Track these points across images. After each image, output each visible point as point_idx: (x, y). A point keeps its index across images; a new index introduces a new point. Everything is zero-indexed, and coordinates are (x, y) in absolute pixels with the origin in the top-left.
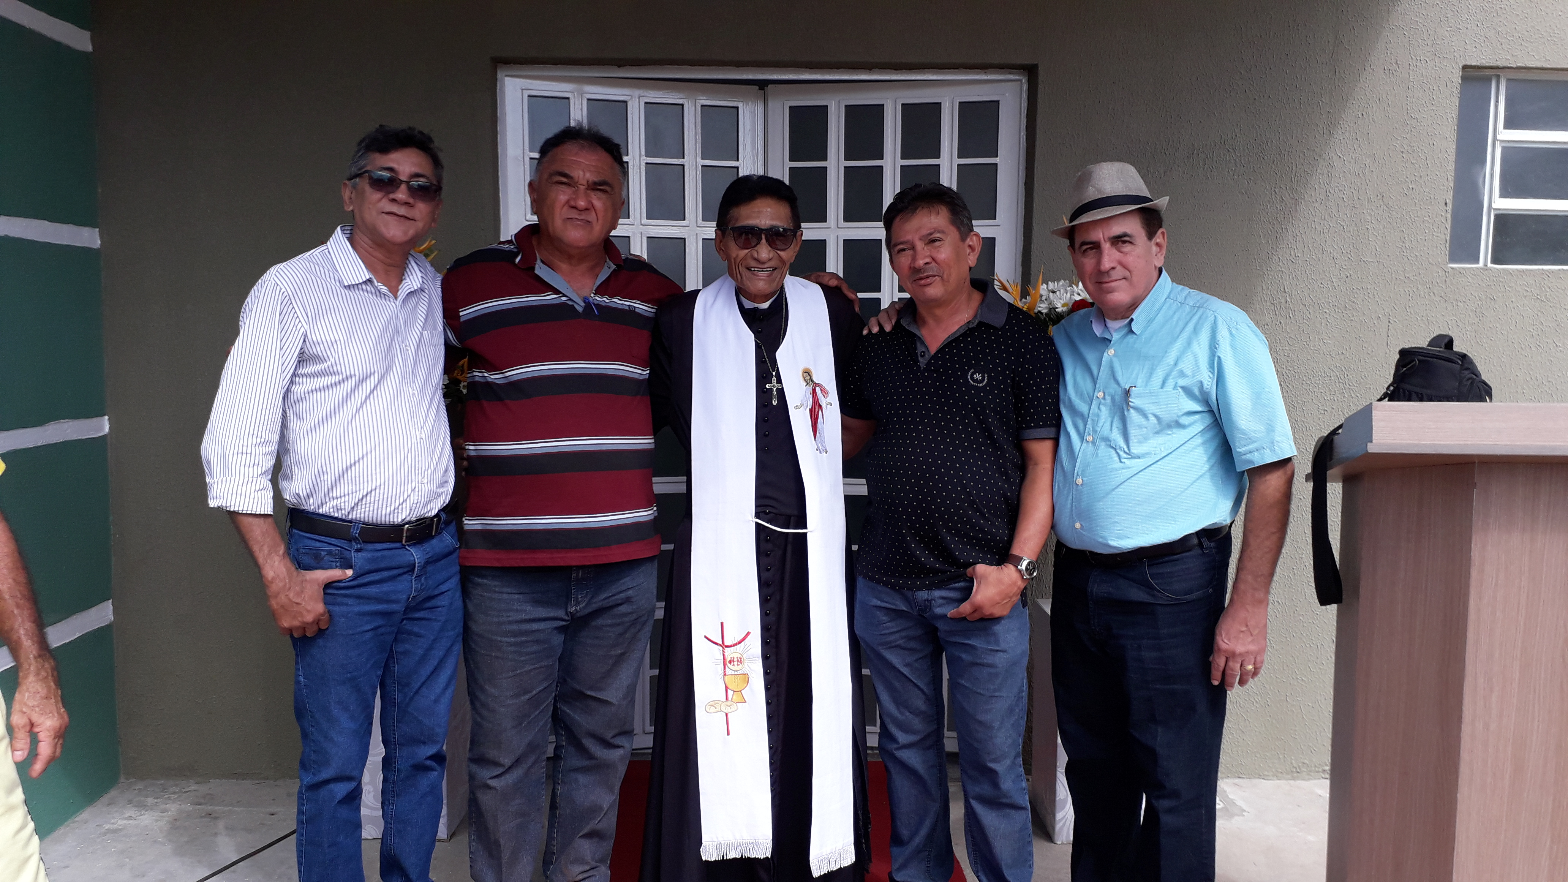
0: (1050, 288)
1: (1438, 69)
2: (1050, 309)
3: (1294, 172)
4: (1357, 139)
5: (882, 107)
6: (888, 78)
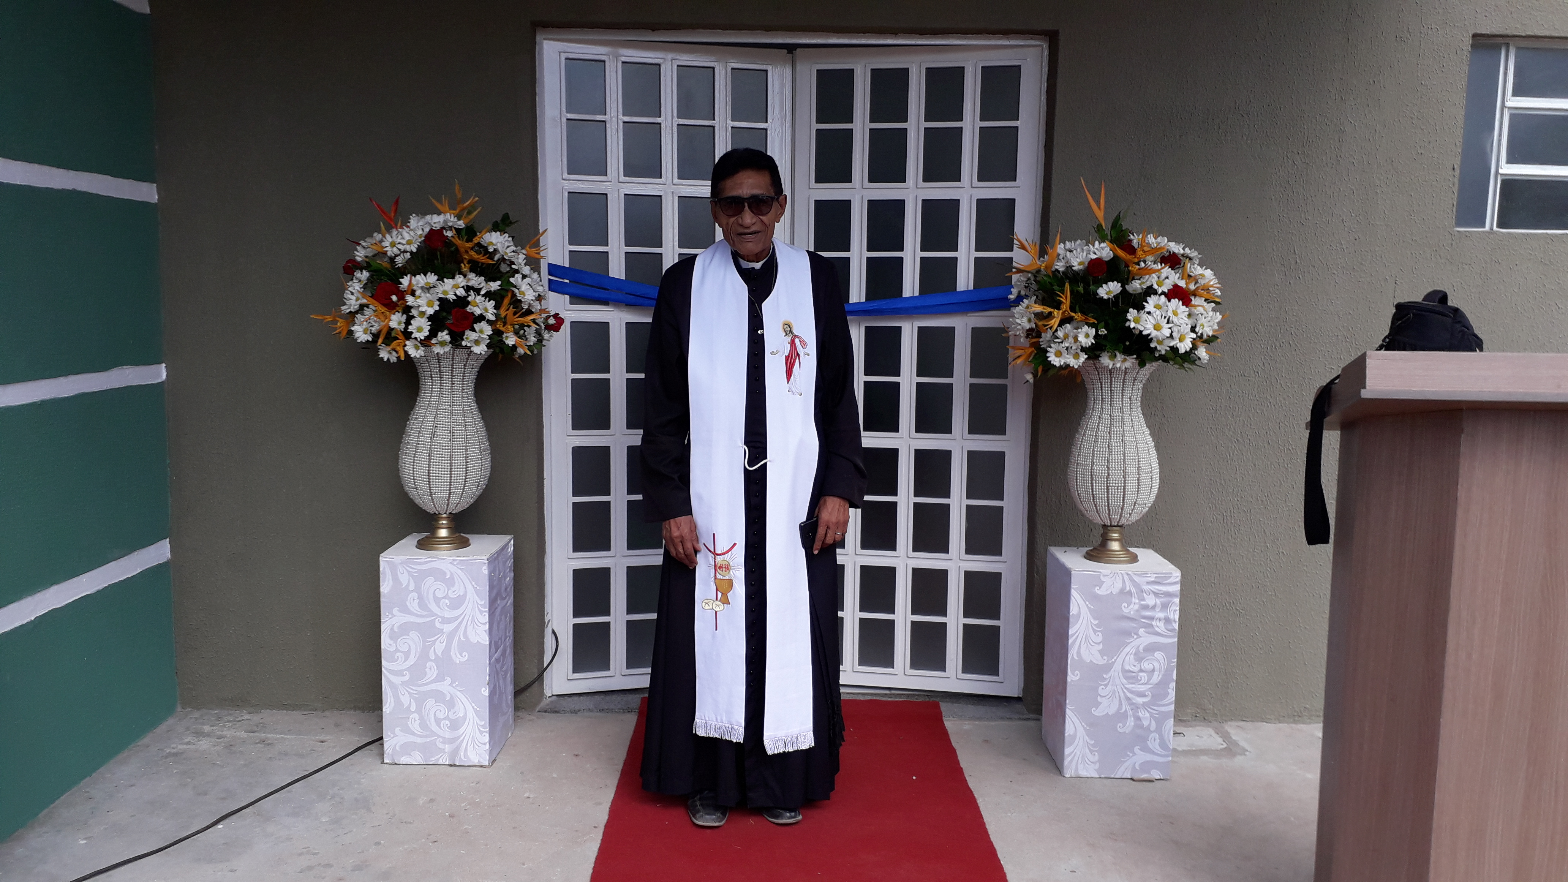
0: (1067, 248)
1: (1449, 37)
2: (1067, 267)
3: (1306, 137)
4: (1368, 105)
5: (907, 70)
6: (913, 42)
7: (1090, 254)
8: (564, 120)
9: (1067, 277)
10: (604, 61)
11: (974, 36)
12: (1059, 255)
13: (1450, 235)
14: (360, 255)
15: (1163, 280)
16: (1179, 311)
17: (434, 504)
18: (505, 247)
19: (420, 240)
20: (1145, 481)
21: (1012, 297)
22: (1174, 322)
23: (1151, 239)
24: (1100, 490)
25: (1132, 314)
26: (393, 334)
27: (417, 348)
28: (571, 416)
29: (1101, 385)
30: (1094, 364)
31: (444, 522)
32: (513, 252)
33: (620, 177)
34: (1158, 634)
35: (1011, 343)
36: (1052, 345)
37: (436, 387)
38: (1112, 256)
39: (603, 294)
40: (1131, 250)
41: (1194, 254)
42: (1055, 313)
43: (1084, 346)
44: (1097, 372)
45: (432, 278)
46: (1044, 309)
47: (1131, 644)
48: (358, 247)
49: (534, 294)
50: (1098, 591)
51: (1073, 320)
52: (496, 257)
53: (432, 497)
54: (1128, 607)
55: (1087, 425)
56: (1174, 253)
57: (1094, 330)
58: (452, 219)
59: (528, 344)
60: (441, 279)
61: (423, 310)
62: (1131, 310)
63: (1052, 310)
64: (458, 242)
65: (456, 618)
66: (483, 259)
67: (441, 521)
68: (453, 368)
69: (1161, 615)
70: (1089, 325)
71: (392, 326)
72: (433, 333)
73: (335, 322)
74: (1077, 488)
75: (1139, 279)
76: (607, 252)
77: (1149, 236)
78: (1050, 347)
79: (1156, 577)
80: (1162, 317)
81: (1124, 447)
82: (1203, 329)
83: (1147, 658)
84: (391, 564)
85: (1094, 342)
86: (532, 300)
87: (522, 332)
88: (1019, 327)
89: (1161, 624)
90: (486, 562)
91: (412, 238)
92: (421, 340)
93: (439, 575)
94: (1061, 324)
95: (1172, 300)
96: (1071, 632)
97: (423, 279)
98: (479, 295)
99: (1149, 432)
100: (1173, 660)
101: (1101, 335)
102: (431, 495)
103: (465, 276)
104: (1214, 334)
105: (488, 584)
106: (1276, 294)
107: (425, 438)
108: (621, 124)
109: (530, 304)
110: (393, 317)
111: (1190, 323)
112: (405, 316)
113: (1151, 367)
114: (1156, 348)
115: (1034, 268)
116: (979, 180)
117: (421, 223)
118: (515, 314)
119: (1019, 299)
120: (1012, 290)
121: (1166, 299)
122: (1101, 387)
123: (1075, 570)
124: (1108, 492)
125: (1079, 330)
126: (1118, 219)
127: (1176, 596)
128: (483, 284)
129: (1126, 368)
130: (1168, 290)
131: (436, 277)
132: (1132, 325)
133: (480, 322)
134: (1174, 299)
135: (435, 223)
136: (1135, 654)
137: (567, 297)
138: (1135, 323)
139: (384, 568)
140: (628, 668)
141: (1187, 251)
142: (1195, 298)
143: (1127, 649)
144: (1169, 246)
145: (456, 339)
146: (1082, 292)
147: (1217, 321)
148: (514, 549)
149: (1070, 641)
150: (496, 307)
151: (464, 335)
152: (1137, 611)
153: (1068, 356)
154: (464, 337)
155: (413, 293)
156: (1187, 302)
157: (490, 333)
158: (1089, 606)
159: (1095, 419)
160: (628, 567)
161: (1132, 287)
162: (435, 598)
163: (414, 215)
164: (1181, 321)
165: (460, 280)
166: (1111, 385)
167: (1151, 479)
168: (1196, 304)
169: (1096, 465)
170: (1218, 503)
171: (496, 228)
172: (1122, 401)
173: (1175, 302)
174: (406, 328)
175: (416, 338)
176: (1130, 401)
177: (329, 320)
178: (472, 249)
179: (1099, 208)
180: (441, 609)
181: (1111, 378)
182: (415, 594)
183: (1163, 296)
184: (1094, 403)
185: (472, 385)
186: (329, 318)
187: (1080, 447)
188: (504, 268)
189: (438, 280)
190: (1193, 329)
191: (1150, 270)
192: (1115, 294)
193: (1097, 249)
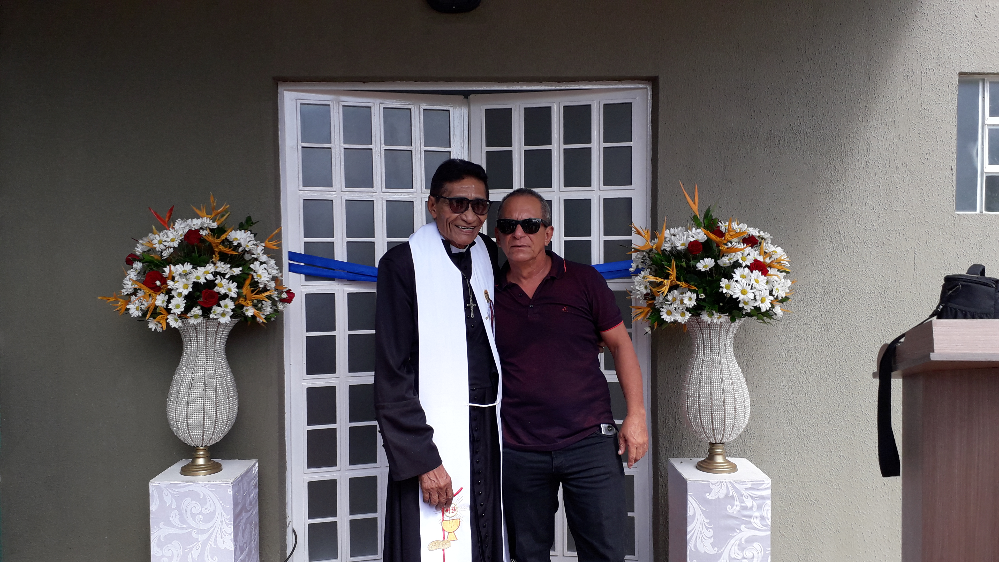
0: (672, 233)
1: (942, 75)
2: (672, 247)
3: (843, 148)
4: (886, 124)
5: (550, 108)
6: (553, 88)
7: (689, 237)
8: (300, 148)
9: (673, 255)
10: (329, 105)
11: (597, 82)
12: (666, 238)
13: (953, 218)
14: (139, 250)
15: (746, 257)
16: (759, 280)
17: (192, 440)
18: (247, 241)
19: (180, 239)
20: (740, 408)
21: (631, 269)
22: (757, 288)
23: (735, 225)
24: (706, 417)
25: (724, 282)
26: (158, 311)
27: (176, 321)
28: (305, 365)
29: (703, 335)
30: (697, 320)
31: (202, 453)
32: (254, 245)
33: (342, 188)
34: (756, 529)
35: (633, 304)
36: (664, 306)
37: (194, 349)
38: (706, 239)
39: (330, 273)
40: (721, 234)
41: (766, 235)
42: (665, 282)
43: (688, 307)
44: (699, 326)
45: (188, 267)
46: (656, 279)
47: (735, 537)
48: (138, 245)
49: (269, 276)
50: (709, 497)
51: (679, 287)
52: (240, 249)
53: (190, 435)
54: (731, 508)
55: (694, 366)
56: (752, 235)
57: (695, 294)
58: (208, 222)
59: (266, 314)
60: (195, 268)
61: (180, 292)
62: (723, 279)
63: (663, 280)
64: (210, 239)
65: (208, 530)
66: (229, 252)
67: (198, 452)
68: (206, 334)
69: (757, 514)
70: (693, 291)
71: (157, 305)
72: (188, 309)
73: (116, 301)
74: (688, 415)
75: (728, 256)
76: (333, 242)
77: (733, 223)
78: (663, 308)
79: (752, 484)
80: (747, 284)
81: (723, 383)
82: (778, 292)
83: (748, 548)
84: (158, 488)
85: (696, 304)
86: (267, 281)
87: (260, 305)
88: (638, 292)
89: (758, 521)
90: (231, 485)
91: (175, 237)
92: (178, 314)
93: (195, 496)
94: (670, 290)
95: (754, 271)
96: (689, 529)
97: (181, 268)
98: (224, 278)
99: (740, 371)
100: (767, 549)
101: (701, 299)
102: (189, 433)
103: (215, 264)
104: (786, 295)
105: (232, 502)
106: (827, 263)
107: (184, 389)
108: (343, 150)
109: (265, 283)
110: (158, 297)
111: (768, 287)
112: (167, 296)
113: (738, 322)
114: (743, 307)
115: (647, 248)
116: (605, 185)
117: (183, 225)
118: (252, 292)
119: (638, 271)
120: (632, 264)
121: (749, 270)
122: (703, 337)
123: (690, 481)
124: (712, 418)
125: (684, 295)
126: (708, 211)
127: (768, 499)
128: (228, 270)
129: (721, 323)
130: (750, 264)
131: (191, 266)
132: (725, 291)
133: (225, 300)
134: (755, 270)
135: (194, 225)
136: (739, 545)
137: (303, 276)
138: (727, 289)
139: (153, 491)
140: (351, 556)
141: (762, 233)
142: (771, 268)
143: (732, 542)
144: (749, 230)
145: (206, 312)
146: (685, 266)
147: (788, 286)
148: (258, 471)
149: (688, 537)
150: (238, 287)
151: (211, 310)
152: (739, 511)
153: (676, 314)
154: (212, 311)
155: (173, 279)
156: (765, 272)
157: (233, 307)
158: (702, 508)
159: (699, 361)
160: (350, 478)
161: (722, 262)
162: (192, 514)
163: (179, 219)
164: (762, 288)
165: (210, 268)
166: (710, 335)
167: (745, 407)
168: (772, 273)
169: (702, 397)
170: (794, 420)
171: (241, 227)
172: (719, 347)
173: (756, 272)
174: (167, 306)
175: (174, 313)
176: (725, 347)
177: (112, 300)
178: (220, 244)
179: (695, 203)
180: (197, 523)
181: (710, 330)
182: (177, 512)
183: (746, 269)
184: (698, 349)
185: (223, 347)
186: (112, 299)
187: (689, 383)
188: (247, 257)
189: (192, 268)
190: (771, 293)
191: (736, 249)
192: (710, 267)
193: (694, 234)
